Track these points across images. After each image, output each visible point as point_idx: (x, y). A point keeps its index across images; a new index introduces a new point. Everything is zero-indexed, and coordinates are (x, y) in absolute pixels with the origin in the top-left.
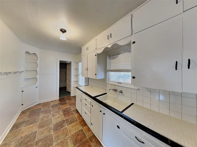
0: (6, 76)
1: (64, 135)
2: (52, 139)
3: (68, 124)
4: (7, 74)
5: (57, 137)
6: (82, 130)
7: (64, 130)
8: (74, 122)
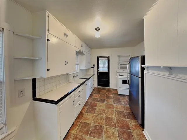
0: (167, 73)
1: (98, 117)
2: (105, 121)
3: (90, 125)
4: (170, 69)
5: (102, 120)
6: (86, 112)
7: (96, 121)
8: (85, 122)
